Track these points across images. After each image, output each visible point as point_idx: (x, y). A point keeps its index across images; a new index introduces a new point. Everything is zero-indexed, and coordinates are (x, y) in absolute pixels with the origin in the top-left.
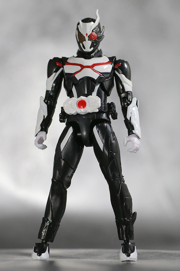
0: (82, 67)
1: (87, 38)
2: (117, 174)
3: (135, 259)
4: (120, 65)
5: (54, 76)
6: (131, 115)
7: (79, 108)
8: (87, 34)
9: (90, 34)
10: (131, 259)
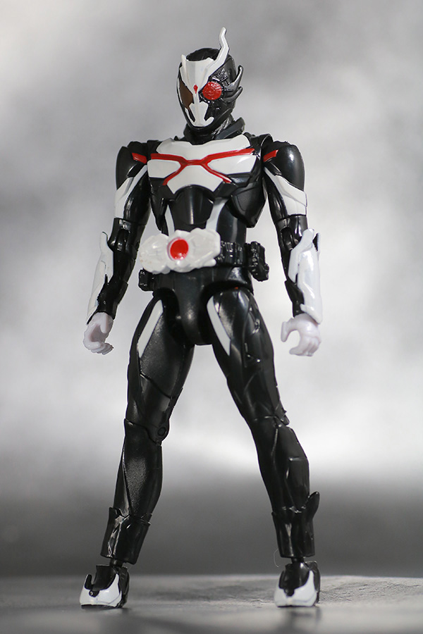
0: (183, 164)
1: (196, 96)
2: (266, 406)
3: (306, 602)
4: (275, 156)
5: (130, 184)
6: (298, 269)
7: (172, 258)
8: (196, 86)
9: (202, 87)
10: (295, 601)
